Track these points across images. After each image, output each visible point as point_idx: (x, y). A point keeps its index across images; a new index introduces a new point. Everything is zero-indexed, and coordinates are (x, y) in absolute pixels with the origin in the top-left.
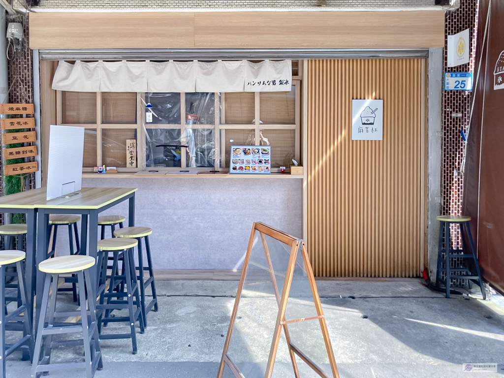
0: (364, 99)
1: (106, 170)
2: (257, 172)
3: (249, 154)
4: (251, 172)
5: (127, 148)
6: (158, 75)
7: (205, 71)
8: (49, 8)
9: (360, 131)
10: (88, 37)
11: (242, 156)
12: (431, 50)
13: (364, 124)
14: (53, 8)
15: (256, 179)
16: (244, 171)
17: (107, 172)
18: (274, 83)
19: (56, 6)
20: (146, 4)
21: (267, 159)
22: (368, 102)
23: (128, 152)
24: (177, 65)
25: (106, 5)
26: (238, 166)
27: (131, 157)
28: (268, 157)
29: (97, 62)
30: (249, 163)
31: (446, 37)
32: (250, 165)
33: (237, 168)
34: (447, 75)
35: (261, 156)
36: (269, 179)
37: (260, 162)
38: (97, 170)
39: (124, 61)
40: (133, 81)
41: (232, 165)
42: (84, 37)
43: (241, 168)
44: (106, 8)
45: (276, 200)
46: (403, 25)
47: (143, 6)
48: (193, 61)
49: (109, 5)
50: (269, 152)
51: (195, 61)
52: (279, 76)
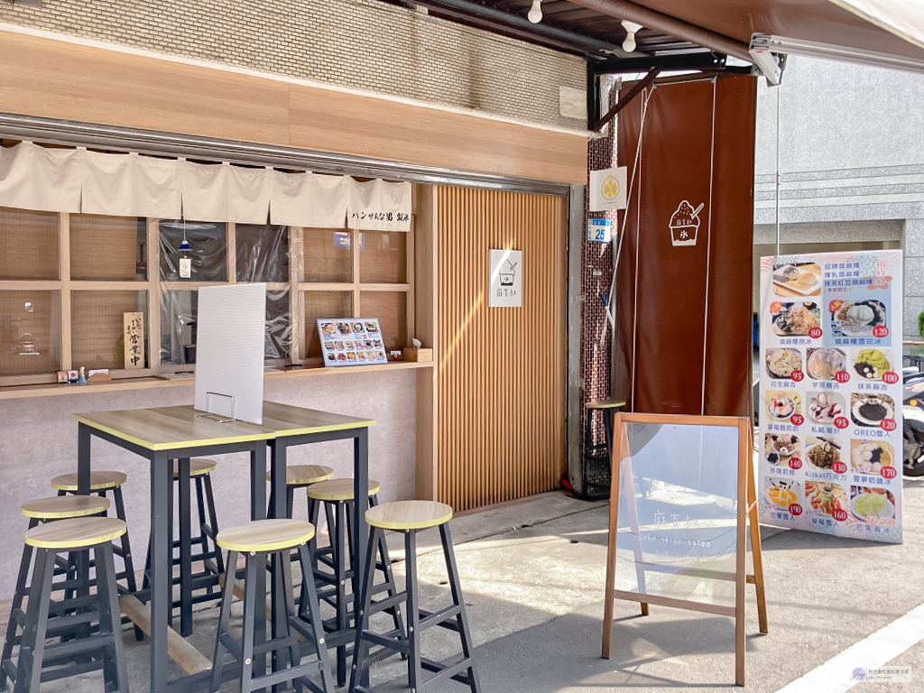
0: (502, 249)
1: (87, 377)
2: (367, 361)
3: (348, 331)
4: (358, 362)
5: (126, 331)
6: (202, 187)
7: (286, 188)
8: (8, 21)
9: (500, 294)
10: (83, 97)
11: (339, 337)
12: (573, 188)
13: (503, 284)
14: (19, 23)
15: (355, 373)
16: (347, 362)
17: (90, 381)
18: (390, 217)
19: (27, 21)
20: (221, 55)
21: (377, 339)
22: (507, 253)
23: (127, 337)
24: (236, 173)
25: (143, 40)
26: (336, 353)
27: (135, 348)
28: (378, 336)
29: (73, 151)
30: (352, 347)
31: (589, 174)
32: (355, 351)
33: (336, 356)
34: (590, 221)
35: (367, 336)
36: (373, 372)
37: (368, 344)
38: (66, 377)
39: (134, 154)
40: (154, 196)
41: (326, 353)
42: (74, 95)
43: (342, 356)
44: (141, 46)
45: (382, 405)
46: (549, 149)
47: (216, 57)
48: (264, 168)
49: (147, 41)
50: (378, 329)
51: (269, 168)
52: (396, 206)
